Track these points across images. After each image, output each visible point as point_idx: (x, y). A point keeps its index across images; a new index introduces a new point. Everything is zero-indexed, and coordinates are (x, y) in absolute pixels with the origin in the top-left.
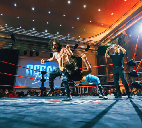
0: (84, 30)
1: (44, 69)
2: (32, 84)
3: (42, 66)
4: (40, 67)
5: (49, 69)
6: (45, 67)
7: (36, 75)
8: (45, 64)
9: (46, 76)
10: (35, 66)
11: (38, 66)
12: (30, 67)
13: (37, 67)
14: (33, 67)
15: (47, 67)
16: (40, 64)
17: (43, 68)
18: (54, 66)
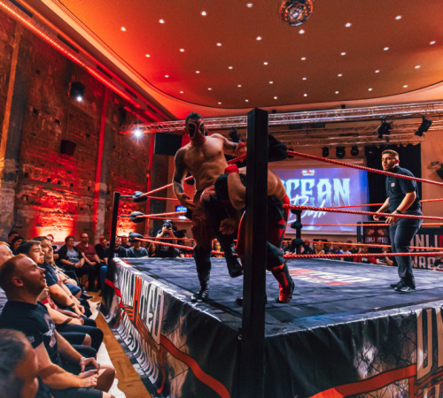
0: (417, 67)
1: (311, 187)
3: (304, 182)
4: (300, 183)
5: (324, 188)
6: (312, 182)
7: (293, 202)
8: (312, 175)
10: (289, 182)
11: (296, 182)
13: (293, 185)
15: (317, 182)
16: (301, 177)
17: (308, 185)
18: (336, 177)
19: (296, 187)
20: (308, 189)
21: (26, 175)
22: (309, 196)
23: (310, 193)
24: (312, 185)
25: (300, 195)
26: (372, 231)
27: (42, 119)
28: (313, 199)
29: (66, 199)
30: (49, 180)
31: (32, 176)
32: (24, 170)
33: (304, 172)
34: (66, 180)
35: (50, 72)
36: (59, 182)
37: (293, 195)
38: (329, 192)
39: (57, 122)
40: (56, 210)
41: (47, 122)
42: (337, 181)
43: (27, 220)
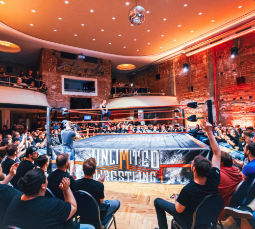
21: (222, 100)
27: (225, 74)
29: (247, 105)
30: (234, 99)
31: (225, 100)
32: (221, 99)
34: (245, 96)
35: (225, 52)
36: (241, 98)
39: (234, 71)
40: (241, 112)
41: (228, 74)
43: (226, 118)
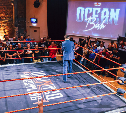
1: (98, 13)
2: (83, 31)
3: (95, 9)
4: (93, 10)
5: (105, 14)
6: (99, 10)
7: (88, 20)
8: (100, 5)
9: (99, 23)
10: (87, 9)
11: (91, 9)
12: (81, 10)
13: (89, 11)
14: (85, 11)
15: (102, 10)
16: (93, 6)
17: (97, 11)
18: (112, 8)
19: (90, 12)
20: (96, 14)
22: (97, 17)
23: (97, 16)
24: (99, 12)
25: (92, 17)
26: (122, 42)
28: (98, 19)
33: (96, 3)
37: (88, 17)
38: (107, 16)
42: (112, 10)
